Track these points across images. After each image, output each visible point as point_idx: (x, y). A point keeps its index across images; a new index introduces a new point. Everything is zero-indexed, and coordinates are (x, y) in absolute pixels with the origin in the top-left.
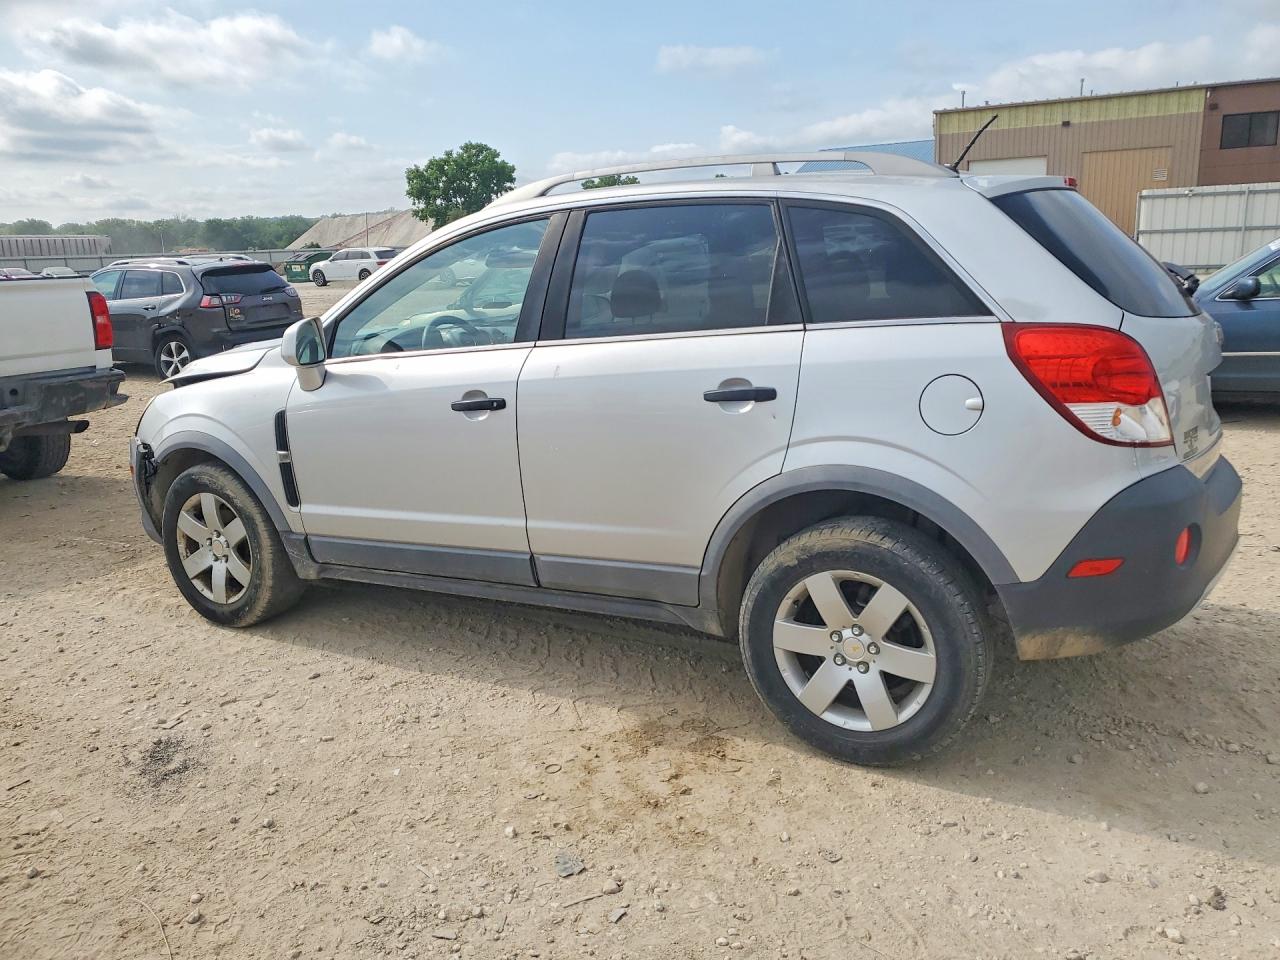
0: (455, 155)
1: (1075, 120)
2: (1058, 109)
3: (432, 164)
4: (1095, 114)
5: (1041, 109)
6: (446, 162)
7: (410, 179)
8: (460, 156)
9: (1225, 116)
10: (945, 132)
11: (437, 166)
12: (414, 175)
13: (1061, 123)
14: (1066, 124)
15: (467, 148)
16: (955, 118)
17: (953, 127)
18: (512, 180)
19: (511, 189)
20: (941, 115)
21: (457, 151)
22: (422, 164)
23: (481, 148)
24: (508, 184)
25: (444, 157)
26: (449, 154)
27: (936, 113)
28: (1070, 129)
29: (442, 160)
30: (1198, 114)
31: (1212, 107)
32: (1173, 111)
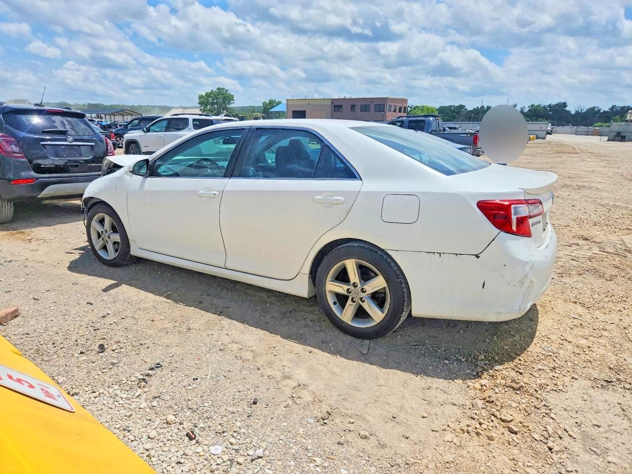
0: (214, 91)
3: (206, 94)
4: (314, 102)
6: (211, 93)
7: (199, 99)
8: (216, 92)
9: (334, 105)
10: (288, 103)
11: (208, 95)
12: (201, 97)
14: (309, 104)
15: (218, 89)
16: (290, 101)
18: (233, 100)
22: (204, 94)
23: (223, 89)
24: (232, 101)
26: (212, 91)
31: (332, 103)
32: (326, 103)
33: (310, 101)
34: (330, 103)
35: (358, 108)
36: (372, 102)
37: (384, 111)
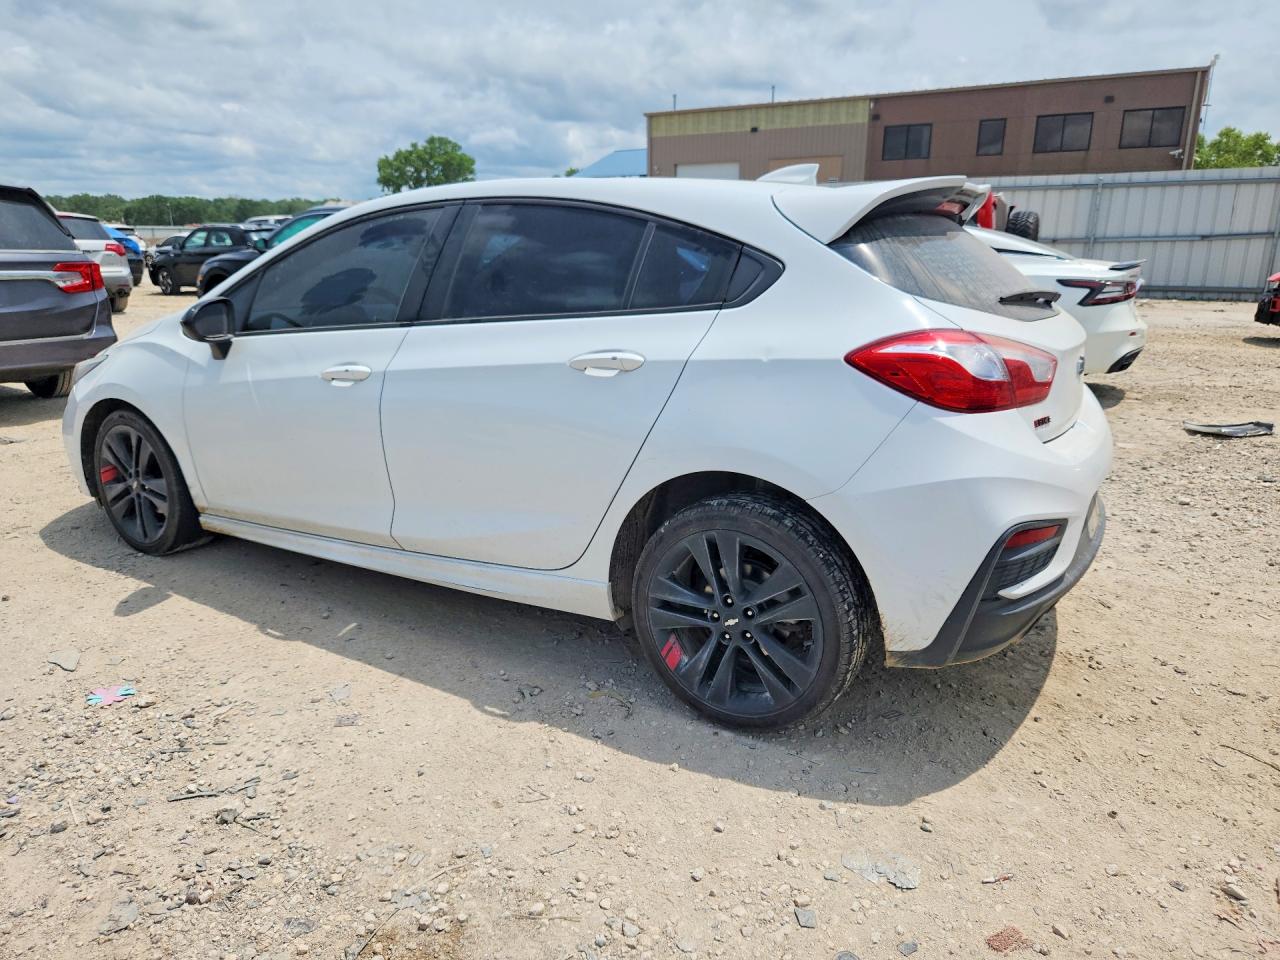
0: (420, 147)
1: (762, 127)
2: (748, 114)
3: (398, 155)
4: (778, 122)
5: (733, 114)
6: (411, 153)
7: (380, 170)
8: (425, 148)
9: (886, 128)
10: (655, 134)
11: (404, 158)
12: (384, 164)
13: (749, 129)
14: (754, 130)
15: (431, 141)
16: (663, 120)
17: (661, 132)
19: (472, 180)
20: (651, 117)
21: (422, 144)
22: (391, 156)
23: (443, 141)
25: (410, 149)
26: (414, 146)
27: (646, 115)
28: (757, 134)
29: (407, 151)
30: (863, 124)
31: (875, 117)
32: (843, 120)
33: (762, 114)
34: (862, 116)
35: (1021, 134)
36: (1109, 99)
37: (1177, 145)
